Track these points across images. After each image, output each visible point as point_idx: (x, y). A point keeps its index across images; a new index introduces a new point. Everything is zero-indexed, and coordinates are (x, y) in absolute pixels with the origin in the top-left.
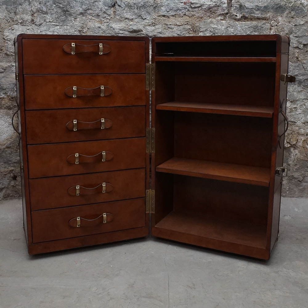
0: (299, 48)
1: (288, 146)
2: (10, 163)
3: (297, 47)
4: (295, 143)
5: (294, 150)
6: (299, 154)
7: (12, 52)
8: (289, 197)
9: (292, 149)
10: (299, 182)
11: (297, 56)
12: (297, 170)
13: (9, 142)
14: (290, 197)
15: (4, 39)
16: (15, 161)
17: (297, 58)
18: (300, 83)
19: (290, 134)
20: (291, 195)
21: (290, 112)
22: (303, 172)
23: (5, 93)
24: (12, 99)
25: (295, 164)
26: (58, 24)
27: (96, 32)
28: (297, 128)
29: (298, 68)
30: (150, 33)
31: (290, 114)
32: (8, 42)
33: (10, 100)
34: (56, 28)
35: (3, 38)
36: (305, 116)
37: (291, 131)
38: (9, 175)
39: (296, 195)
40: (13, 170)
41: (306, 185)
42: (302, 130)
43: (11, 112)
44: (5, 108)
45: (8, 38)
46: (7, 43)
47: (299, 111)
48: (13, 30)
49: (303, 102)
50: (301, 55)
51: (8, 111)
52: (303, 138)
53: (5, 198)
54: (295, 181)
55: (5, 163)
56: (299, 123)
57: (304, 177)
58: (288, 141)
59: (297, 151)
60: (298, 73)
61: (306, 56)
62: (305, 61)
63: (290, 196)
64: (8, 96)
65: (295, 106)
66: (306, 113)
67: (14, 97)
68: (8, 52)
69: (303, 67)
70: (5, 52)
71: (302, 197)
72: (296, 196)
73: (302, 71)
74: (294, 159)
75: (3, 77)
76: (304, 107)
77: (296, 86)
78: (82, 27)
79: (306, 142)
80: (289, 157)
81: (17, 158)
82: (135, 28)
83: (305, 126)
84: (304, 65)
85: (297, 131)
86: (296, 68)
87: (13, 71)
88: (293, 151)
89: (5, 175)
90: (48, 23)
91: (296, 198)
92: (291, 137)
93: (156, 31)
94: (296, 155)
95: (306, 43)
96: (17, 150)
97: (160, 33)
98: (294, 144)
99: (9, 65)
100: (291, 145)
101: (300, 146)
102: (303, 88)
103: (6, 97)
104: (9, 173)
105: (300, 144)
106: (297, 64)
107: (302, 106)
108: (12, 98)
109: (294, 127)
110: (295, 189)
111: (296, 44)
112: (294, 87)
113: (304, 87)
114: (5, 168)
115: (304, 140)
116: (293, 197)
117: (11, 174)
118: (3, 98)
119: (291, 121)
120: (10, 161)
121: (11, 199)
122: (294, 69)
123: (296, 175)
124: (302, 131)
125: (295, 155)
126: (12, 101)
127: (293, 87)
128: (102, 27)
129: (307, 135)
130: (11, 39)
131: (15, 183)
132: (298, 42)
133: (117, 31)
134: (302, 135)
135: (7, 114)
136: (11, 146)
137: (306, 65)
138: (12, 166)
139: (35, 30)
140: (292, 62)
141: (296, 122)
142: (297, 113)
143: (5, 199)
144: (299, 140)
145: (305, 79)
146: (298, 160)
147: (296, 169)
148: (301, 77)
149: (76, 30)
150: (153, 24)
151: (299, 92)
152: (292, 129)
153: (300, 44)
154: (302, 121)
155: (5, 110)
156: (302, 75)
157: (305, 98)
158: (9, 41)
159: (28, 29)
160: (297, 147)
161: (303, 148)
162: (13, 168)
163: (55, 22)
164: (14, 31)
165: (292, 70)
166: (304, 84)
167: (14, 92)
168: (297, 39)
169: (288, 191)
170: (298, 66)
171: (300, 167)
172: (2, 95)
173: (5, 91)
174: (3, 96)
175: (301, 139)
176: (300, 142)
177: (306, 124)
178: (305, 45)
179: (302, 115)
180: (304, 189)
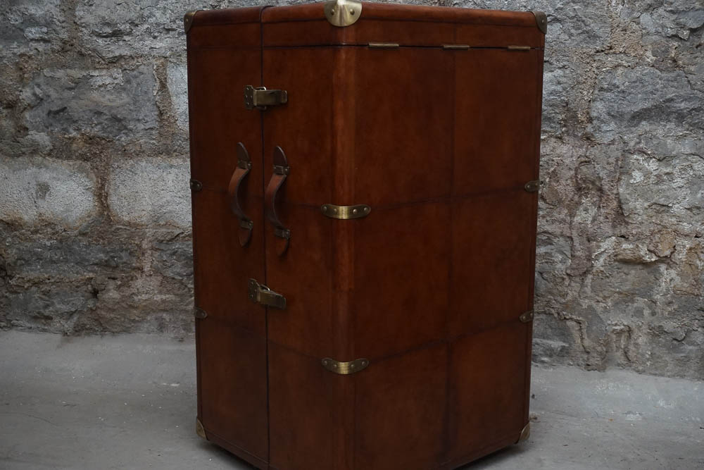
0: (681, 39)
1: (653, 260)
2: (87, 264)
3: (675, 37)
4: (667, 253)
5: (667, 269)
6: (678, 280)
7: (90, 50)
8: (651, 374)
9: (663, 267)
10: (675, 342)
11: (673, 55)
12: (673, 315)
13: (85, 224)
14: (655, 375)
16: (95, 262)
17: (675, 61)
18: (680, 117)
19: (656, 233)
20: (656, 369)
21: (657, 184)
22: (686, 321)
23: (78, 130)
24: (90, 141)
25: (667, 301)
28: (674, 220)
29: (675, 84)
31: (656, 187)
32: (83, 29)
33: (86, 142)
35: (74, 22)
36: (694, 193)
37: (659, 227)
38: (84, 288)
39: (668, 371)
40: (92, 278)
41: (691, 350)
42: (685, 224)
43: (88, 165)
44: (77, 158)
45: (82, 21)
46: (81, 31)
47: (679, 182)
48: (91, 5)
49: (688, 160)
50: (685, 53)
51: (83, 163)
52: (688, 244)
53: (76, 331)
54: (667, 341)
55: (77, 264)
56: (677, 209)
57: (688, 333)
58: (652, 249)
59: (673, 273)
60: (676, 96)
61: (696, 55)
62: (692, 68)
63: (653, 372)
64: (83, 134)
65: (669, 170)
66: (695, 186)
67: (94, 137)
68: (83, 50)
69: (689, 81)
70: (78, 49)
71: (682, 377)
72: (668, 374)
73: (687, 91)
74: (668, 290)
75: (73, 98)
76: (691, 174)
77: (671, 125)
79: (696, 253)
80: (656, 284)
81: (98, 256)
83: (692, 215)
84: (690, 77)
85: (674, 227)
86: (671, 83)
87: (92, 86)
88: (665, 272)
89: (77, 287)
91: (668, 379)
92: (657, 240)
94: (671, 280)
95: (695, 26)
96: (99, 241)
98: (666, 257)
99: (85, 74)
100: (659, 256)
101: (682, 262)
102: (687, 130)
103: (79, 136)
104: (85, 283)
105: (681, 256)
106: (673, 75)
107: (685, 170)
108: (91, 139)
109: (666, 217)
110: (666, 358)
111: (671, 28)
112: (668, 127)
113: (691, 128)
114: (77, 273)
115: (691, 249)
116: (662, 375)
117: (89, 286)
118: (74, 138)
119: (659, 204)
120: (88, 261)
121: (88, 334)
122: (665, 87)
123: (669, 325)
124: (686, 227)
125: (668, 280)
126: (90, 144)
127: (665, 126)
129: (696, 237)
130: (88, 23)
131: (94, 304)
132: (677, 24)
134: (686, 236)
135: (81, 170)
136: (88, 231)
137: (694, 77)
138: (90, 271)
139: (130, 5)
140: (661, 71)
141: (670, 205)
142: (674, 185)
143: (77, 333)
144: (677, 248)
145: (693, 109)
146: (677, 293)
147: (670, 313)
148: (683, 104)
149: (205, 5)
151: (679, 138)
152: (661, 222)
153: (681, 28)
154: (685, 204)
155: (79, 162)
156: (686, 100)
157: (693, 152)
158: (84, 27)
159: (119, 4)
160: (674, 263)
161: (688, 266)
162: (91, 275)
164: (93, 8)
165: (662, 88)
166: (689, 120)
167: (92, 127)
168: (675, 17)
169: (648, 360)
170: (676, 80)
171: (680, 307)
172: (71, 133)
173: (77, 125)
174: (74, 134)
175: (684, 246)
176: (680, 252)
177: (695, 211)
178: (693, 31)
179: (685, 191)
180: (688, 358)
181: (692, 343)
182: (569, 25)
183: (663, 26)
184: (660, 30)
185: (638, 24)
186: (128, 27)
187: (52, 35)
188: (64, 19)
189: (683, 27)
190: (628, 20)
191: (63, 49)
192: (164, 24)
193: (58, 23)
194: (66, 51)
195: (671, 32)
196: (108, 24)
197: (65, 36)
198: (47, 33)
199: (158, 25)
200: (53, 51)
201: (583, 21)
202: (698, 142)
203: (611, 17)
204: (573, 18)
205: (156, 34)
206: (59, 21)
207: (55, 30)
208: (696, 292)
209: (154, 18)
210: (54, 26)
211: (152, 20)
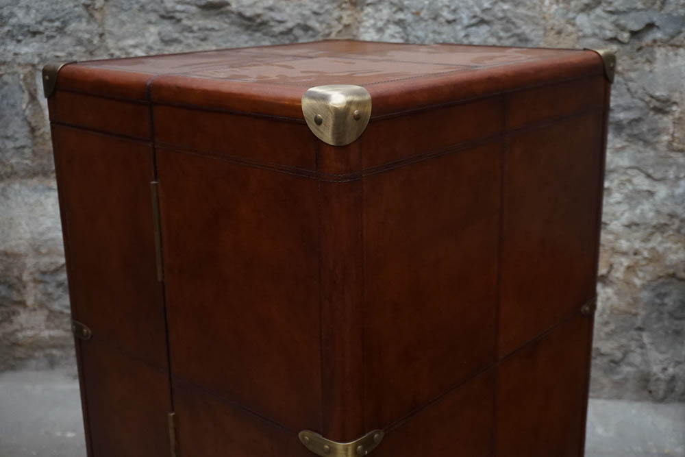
0: (620, 41)
3: (614, 40)
5: (604, 288)
6: (615, 299)
10: (612, 365)
12: (609, 336)
18: (619, 127)
22: (624, 341)
25: (603, 322)
27: (124, 8)
28: (611, 237)
30: (248, 9)
36: (632, 208)
39: (604, 393)
41: (628, 372)
42: (623, 241)
47: (617, 196)
49: (627, 175)
52: (626, 262)
54: (603, 363)
56: (615, 225)
57: (625, 354)
59: (610, 291)
62: (633, 75)
66: (634, 202)
73: (626, 100)
76: (630, 189)
83: (630, 232)
84: (631, 84)
85: (611, 245)
88: (602, 291)
91: (605, 401)
93: (261, 5)
94: (607, 299)
95: (636, 28)
97: (271, 9)
98: (603, 275)
101: (619, 280)
102: (626, 142)
105: (619, 274)
107: (623, 184)
110: (604, 381)
111: (610, 30)
113: (631, 139)
115: (629, 267)
123: (606, 347)
124: (624, 245)
125: (604, 299)
129: (634, 254)
132: (617, 26)
133: (169, 6)
134: (624, 254)
137: (635, 84)
141: (608, 222)
144: (615, 266)
145: (633, 120)
146: (614, 312)
147: (607, 334)
148: (623, 114)
156: (625, 109)
157: (632, 164)
160: (611, 281)
161: (625, 285)
166: (629, 131)
168: (613, 18)
171: (617, 328)
175: (622, 265)
176: (617, 270)
177: (634, 228)
178: (634, 34)
179: (624, 207)
180: (626, 380)
181: (631, 364)
182: (497, 27)
183: (601, 28)
184: (597, 31)
185: (574, 25)
189: (623, 29)
190: (563, 21)
192: (29, 26)
195: (609, 34)
199: (21, 27)
201: (513, 23)
202: (639, 156)
203: (544, 18)
204: (501, 19)
205: (20, 38)
208: (634, 311)
209: (16, 19)
211: (13, 21)
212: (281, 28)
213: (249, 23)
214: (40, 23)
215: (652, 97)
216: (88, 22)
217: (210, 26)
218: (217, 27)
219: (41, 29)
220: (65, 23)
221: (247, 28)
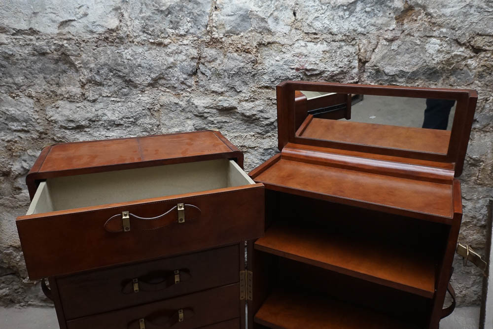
7: (60, 138)
15: (48, 120)
26: (118, 99)
27: (172, 110)
30: (248, 112)
32: (53, 124)
34: (117, 105)
35: (46, 119)
45: (52, 118)
48: (58, 108)
68: (55, 138)
70: (52, 137)
78: (153, 104)
82: (226, 105)
90: (105, 98)
93: (256, 109)
97: (261, 111)
128: (181, 103)
130: (56, 120)
133: (201, 110)
139: (87, 107)
149: (144, 108)
150: (251, 100)
159: (78, 107)
163: (114, 97)
164: (59, 109)
186: (87, 123)
187: (30, 128)
188: (38, 117)
191: (40, 137)
192: (114, 121)
193: (33, 120)
194: (43, 139)
196: (72, 121)
197: (40, 129)
198: (26, 126)
199: (110, 121)
200: (33, 139)
205: (109, 127)
206: (34, 118)
207: (32, 125)
209: (107, 117)
210: (31, 122)
211: (105, 118)
212: (267, 122)
213: (248, 119)
214: (122, 119)
215: (471, 158)
216: (150, 119)
217: (224, 120)
218: (228, 121)
219: (122, 122)
220: (136, 119)
221: (246, 121)
